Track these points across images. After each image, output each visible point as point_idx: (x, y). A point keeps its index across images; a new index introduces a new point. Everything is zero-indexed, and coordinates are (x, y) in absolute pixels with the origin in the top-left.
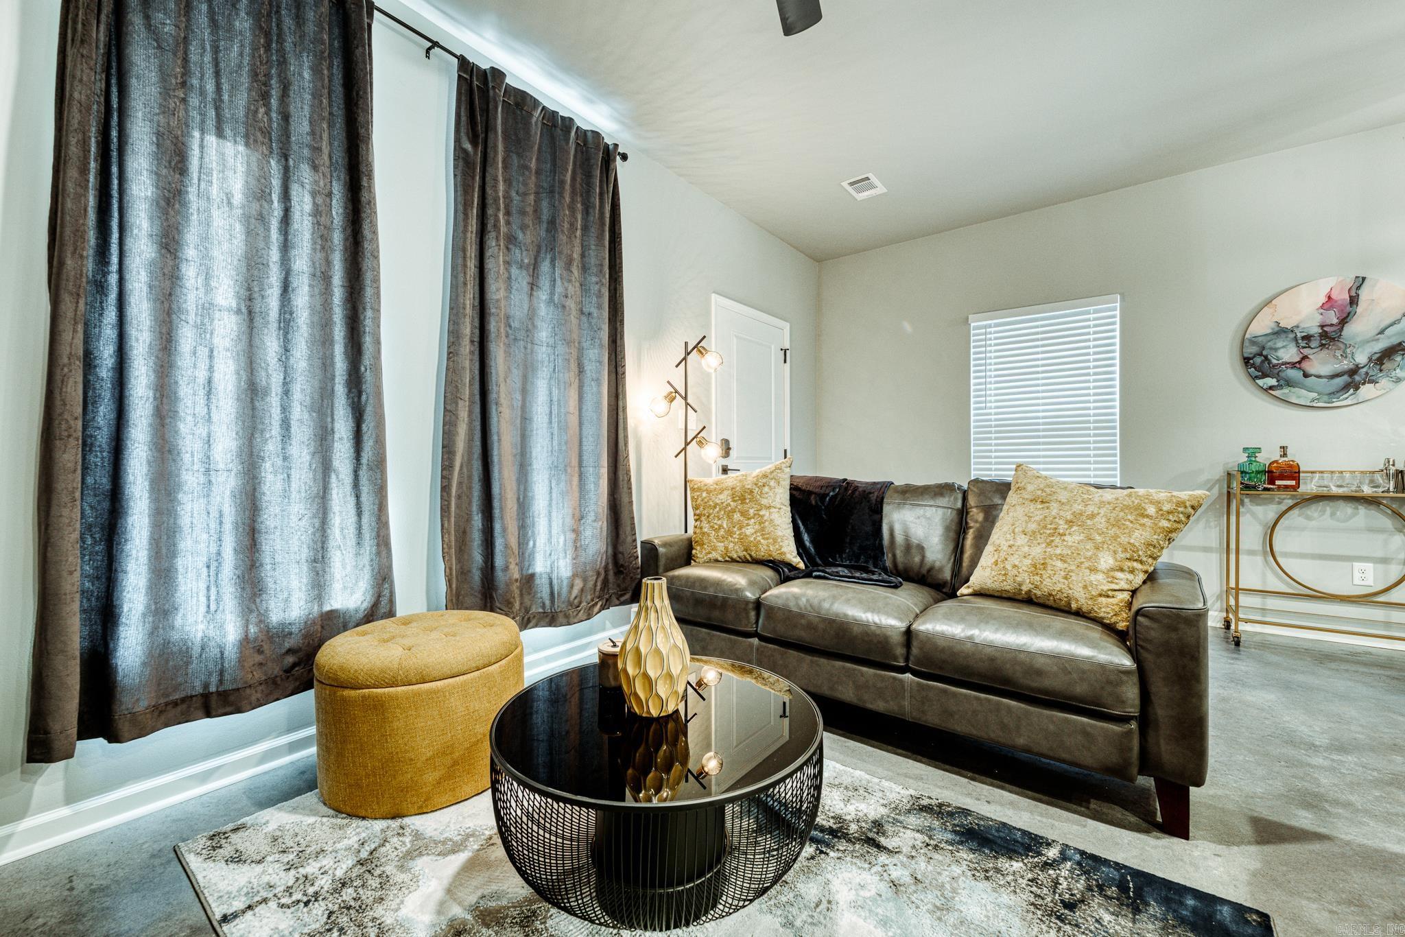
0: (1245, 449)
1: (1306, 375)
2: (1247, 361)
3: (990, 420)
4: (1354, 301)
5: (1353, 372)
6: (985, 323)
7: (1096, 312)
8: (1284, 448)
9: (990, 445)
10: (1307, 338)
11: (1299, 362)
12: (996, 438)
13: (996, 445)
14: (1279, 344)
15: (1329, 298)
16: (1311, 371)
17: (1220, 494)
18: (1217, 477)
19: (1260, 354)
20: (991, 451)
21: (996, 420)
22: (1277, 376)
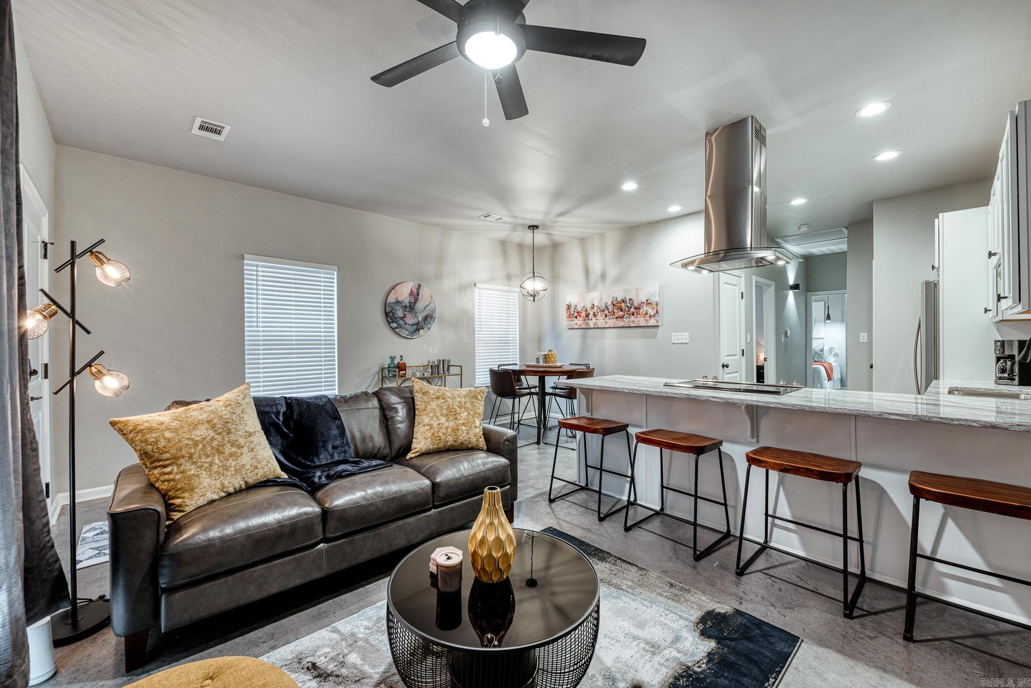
0: (390, 357)
1: (405, 324)
2: (387, 314)
3: (259, 336)
4: (418, 293)
5: (418, 324)
6: (257, 263)
7: (324, 273)
8: (401, 356)
9: (259, 354)
10: (405, 307)
11: (403, 317)
12: (263, 350)
13: (264, 354)
14: (398, 308)
15: (412, 291)
16: (407, 322)
17: (378, 379)
18: (377, 371)
19: (392, 312)
20: (259, 359)
21: (263, 336)
22: (396, 323)
